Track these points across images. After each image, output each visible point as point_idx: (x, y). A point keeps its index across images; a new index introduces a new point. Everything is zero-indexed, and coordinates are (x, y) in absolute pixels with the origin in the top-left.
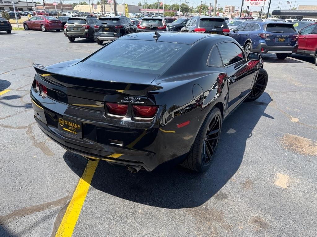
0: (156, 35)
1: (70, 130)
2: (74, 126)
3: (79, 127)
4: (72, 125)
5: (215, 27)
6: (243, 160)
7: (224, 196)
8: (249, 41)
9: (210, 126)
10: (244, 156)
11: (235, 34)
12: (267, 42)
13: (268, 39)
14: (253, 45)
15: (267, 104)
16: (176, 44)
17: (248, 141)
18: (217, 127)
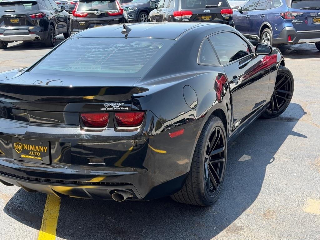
0: (125, 30)
1: (32, 156)
2: (38, 149)
3: (45, 149)
4: (35, 149)
5: (207, 7)
6: (262, 189)
7: (238, 229)
8: (266, 26)
9: (210, 140)
10: (263, 185)
11: (242, 15)
12: (294, 24)
13: (296, 21)
14: (274, 32)
15: (297, 120)
16: (150, 39)
17: (268, 167)
18: (220, 145)
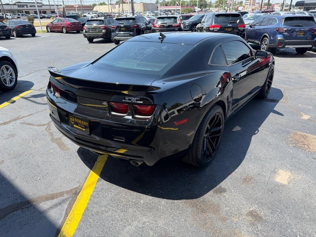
0: (161, 37)
1: (80, 127)
2: (83, 123)
3: (87, 124)
4: (81, 123)
5: (230, 23)
6: (246, 156)
7: (223, 190)
8: (266, 36)
9: (210, 124)
10: (247, 153)
11: (252, 29)
12: (284, 36)
13: (286, 33)
14: (270, 40)
15: (278, 101)
16: (183, 45)
17: (254, 138)
18: (219, 124)
